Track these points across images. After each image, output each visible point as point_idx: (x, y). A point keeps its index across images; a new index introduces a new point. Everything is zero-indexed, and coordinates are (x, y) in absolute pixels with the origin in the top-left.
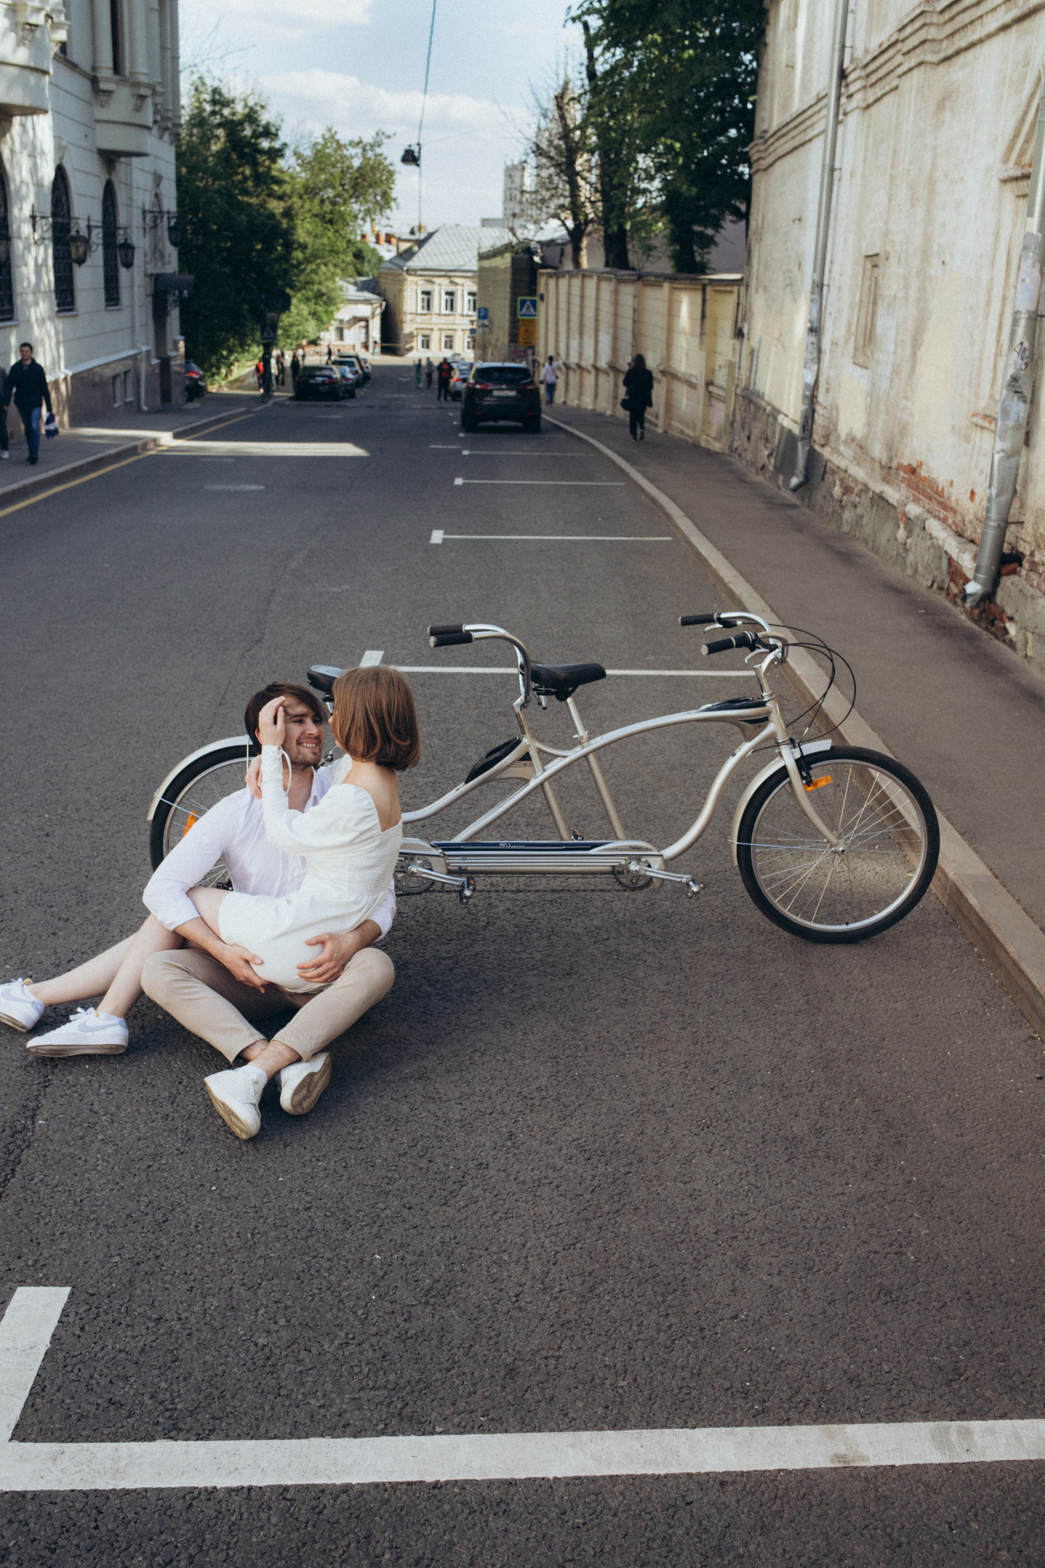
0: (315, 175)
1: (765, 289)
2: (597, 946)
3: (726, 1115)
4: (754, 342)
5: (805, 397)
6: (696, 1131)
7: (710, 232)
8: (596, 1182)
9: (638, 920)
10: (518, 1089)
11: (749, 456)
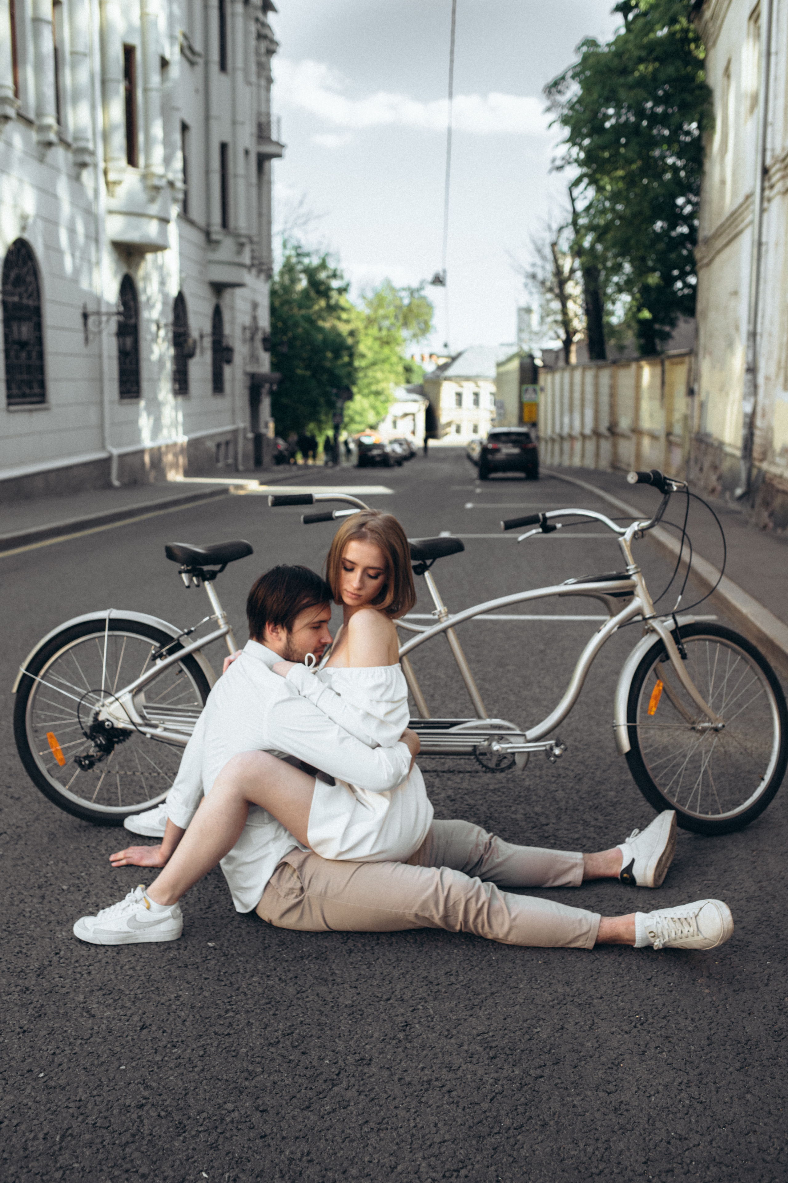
0: (376, 311)
1: (711, 354)
2: (535, 830)
3: (665, 1010)
4: (703, 396)
5: (745, 424)
6: (626, 1028)
7: (667, 329)
8: (498, 1088)
9: (581, 808)
10: (425, 974)
11: (702, 483)
